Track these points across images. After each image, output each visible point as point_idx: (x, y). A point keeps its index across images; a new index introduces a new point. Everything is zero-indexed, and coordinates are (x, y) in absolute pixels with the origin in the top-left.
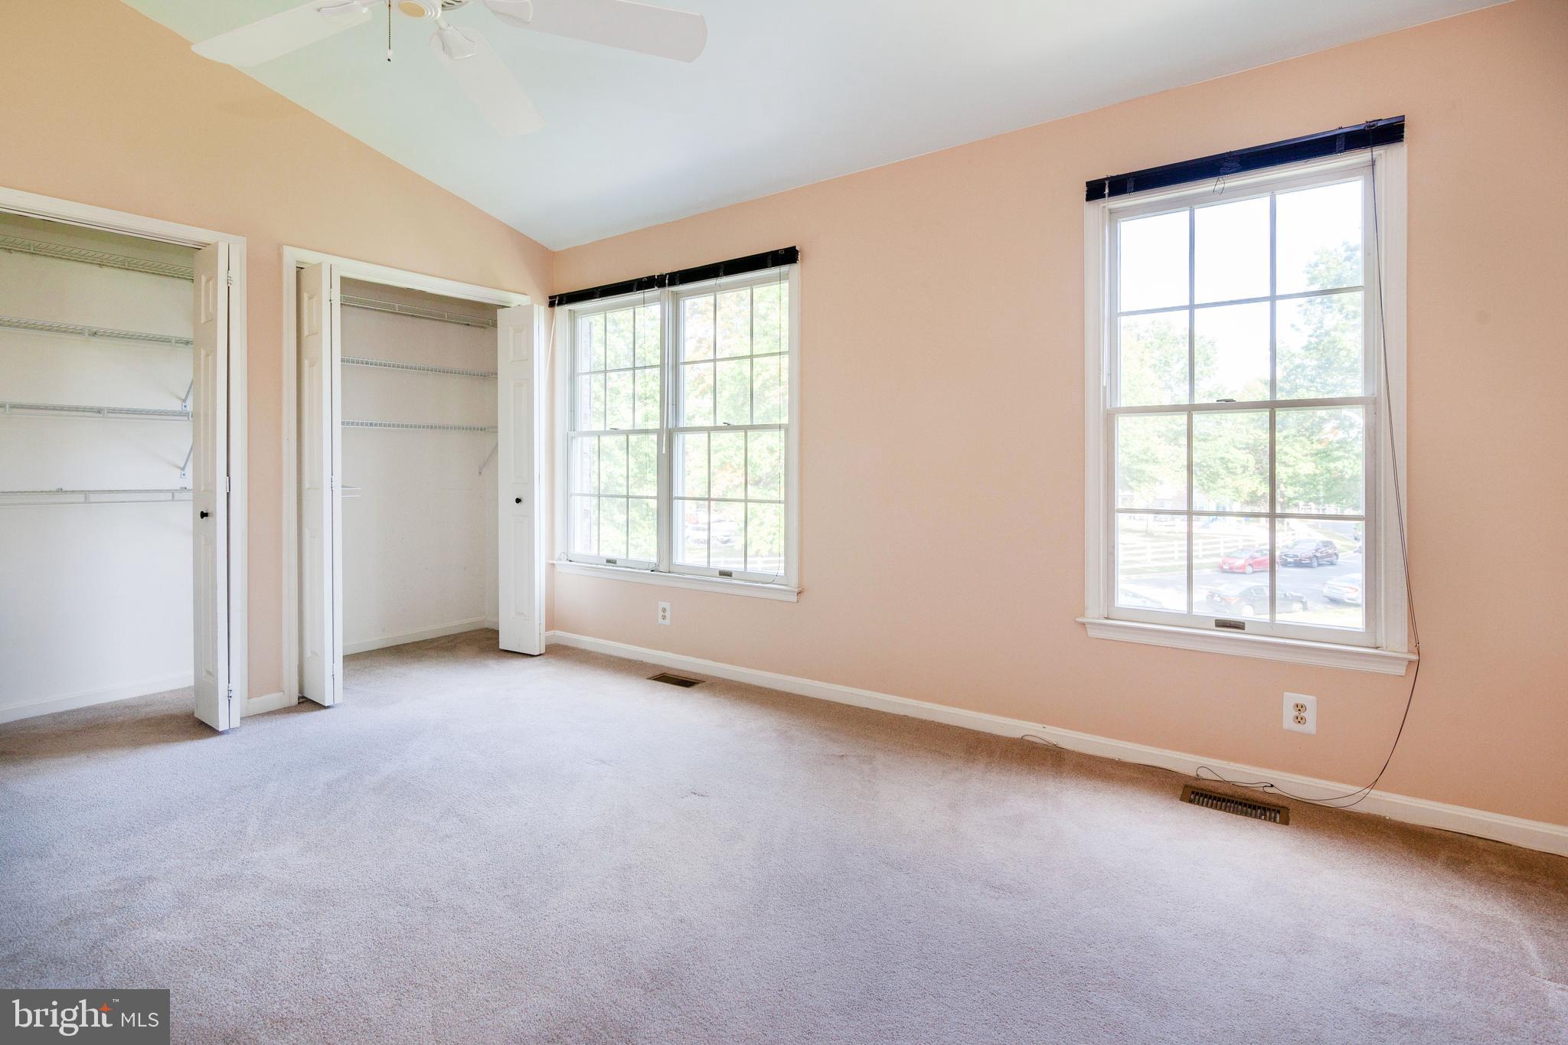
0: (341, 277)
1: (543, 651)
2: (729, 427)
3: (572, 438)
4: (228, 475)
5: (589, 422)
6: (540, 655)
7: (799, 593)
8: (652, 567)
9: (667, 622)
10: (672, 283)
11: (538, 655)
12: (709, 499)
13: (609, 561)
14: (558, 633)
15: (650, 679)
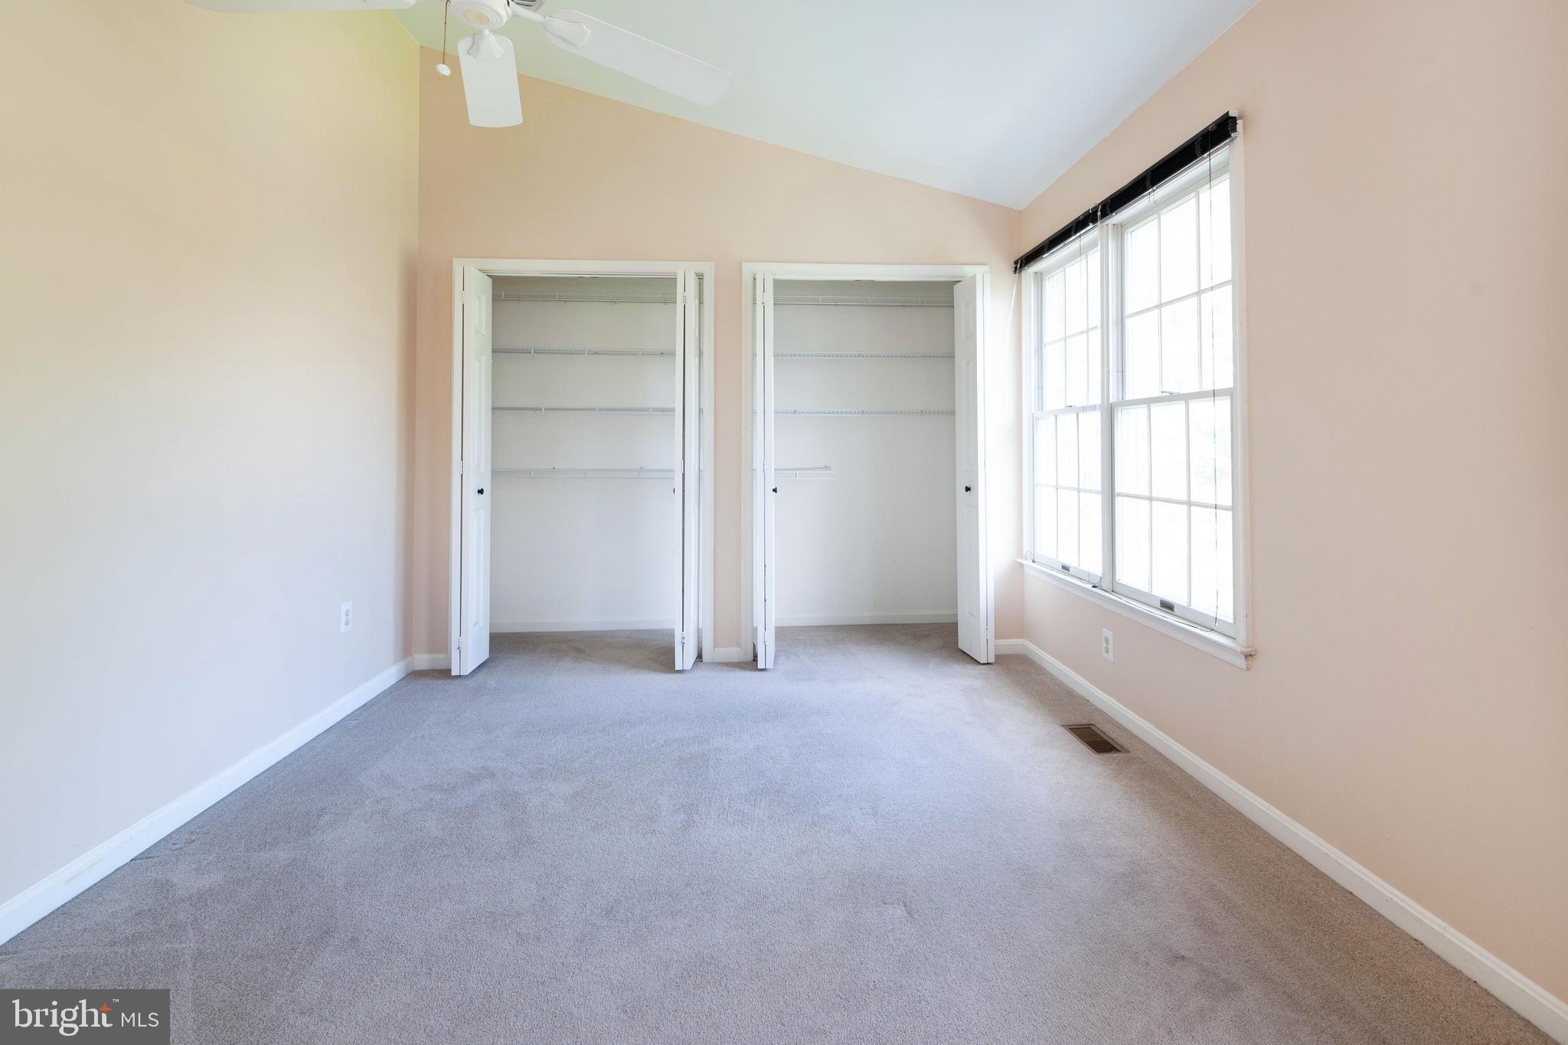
0: (774, 280)
1: (992, 660)
2: (1172, 398)
3: (1038, 419)
4: (684, 459)
5: (1054, 400)
6: (988, 664)
7: (1248, 656)
8: (1096, 582)
9: (1110, 657)
10: (1104, 215)
11: (984, 664)
12: (1150, 499)
13: (1064, 568)
14: (1028, 643)
15: (1063, 726)
